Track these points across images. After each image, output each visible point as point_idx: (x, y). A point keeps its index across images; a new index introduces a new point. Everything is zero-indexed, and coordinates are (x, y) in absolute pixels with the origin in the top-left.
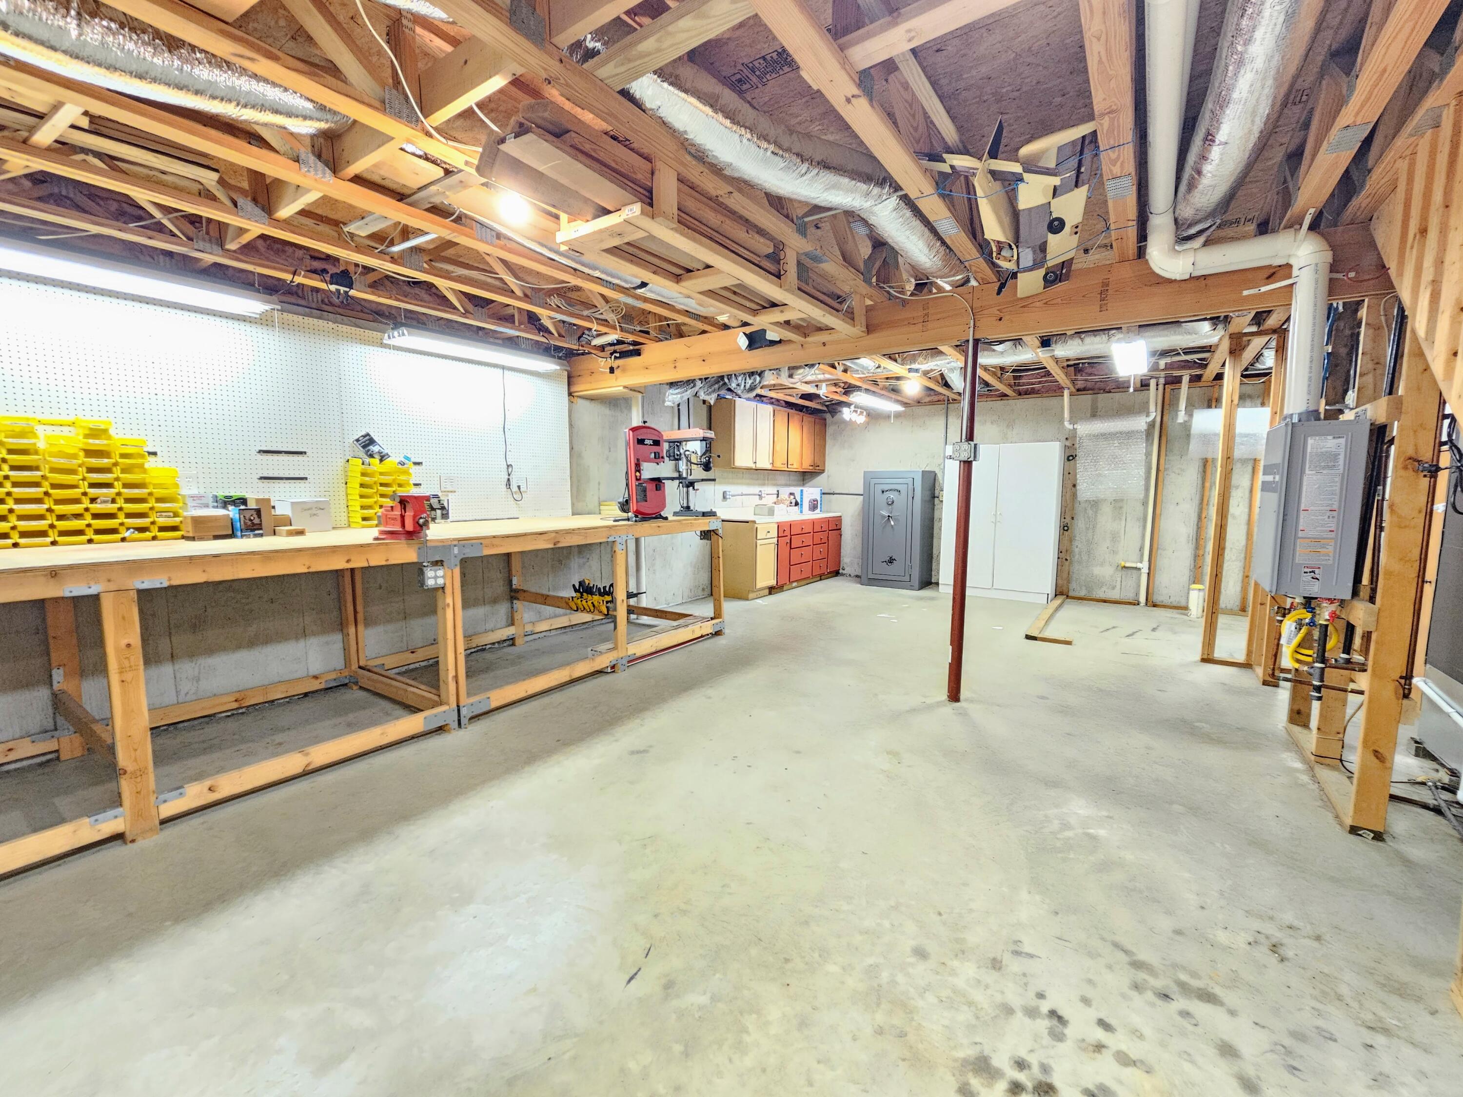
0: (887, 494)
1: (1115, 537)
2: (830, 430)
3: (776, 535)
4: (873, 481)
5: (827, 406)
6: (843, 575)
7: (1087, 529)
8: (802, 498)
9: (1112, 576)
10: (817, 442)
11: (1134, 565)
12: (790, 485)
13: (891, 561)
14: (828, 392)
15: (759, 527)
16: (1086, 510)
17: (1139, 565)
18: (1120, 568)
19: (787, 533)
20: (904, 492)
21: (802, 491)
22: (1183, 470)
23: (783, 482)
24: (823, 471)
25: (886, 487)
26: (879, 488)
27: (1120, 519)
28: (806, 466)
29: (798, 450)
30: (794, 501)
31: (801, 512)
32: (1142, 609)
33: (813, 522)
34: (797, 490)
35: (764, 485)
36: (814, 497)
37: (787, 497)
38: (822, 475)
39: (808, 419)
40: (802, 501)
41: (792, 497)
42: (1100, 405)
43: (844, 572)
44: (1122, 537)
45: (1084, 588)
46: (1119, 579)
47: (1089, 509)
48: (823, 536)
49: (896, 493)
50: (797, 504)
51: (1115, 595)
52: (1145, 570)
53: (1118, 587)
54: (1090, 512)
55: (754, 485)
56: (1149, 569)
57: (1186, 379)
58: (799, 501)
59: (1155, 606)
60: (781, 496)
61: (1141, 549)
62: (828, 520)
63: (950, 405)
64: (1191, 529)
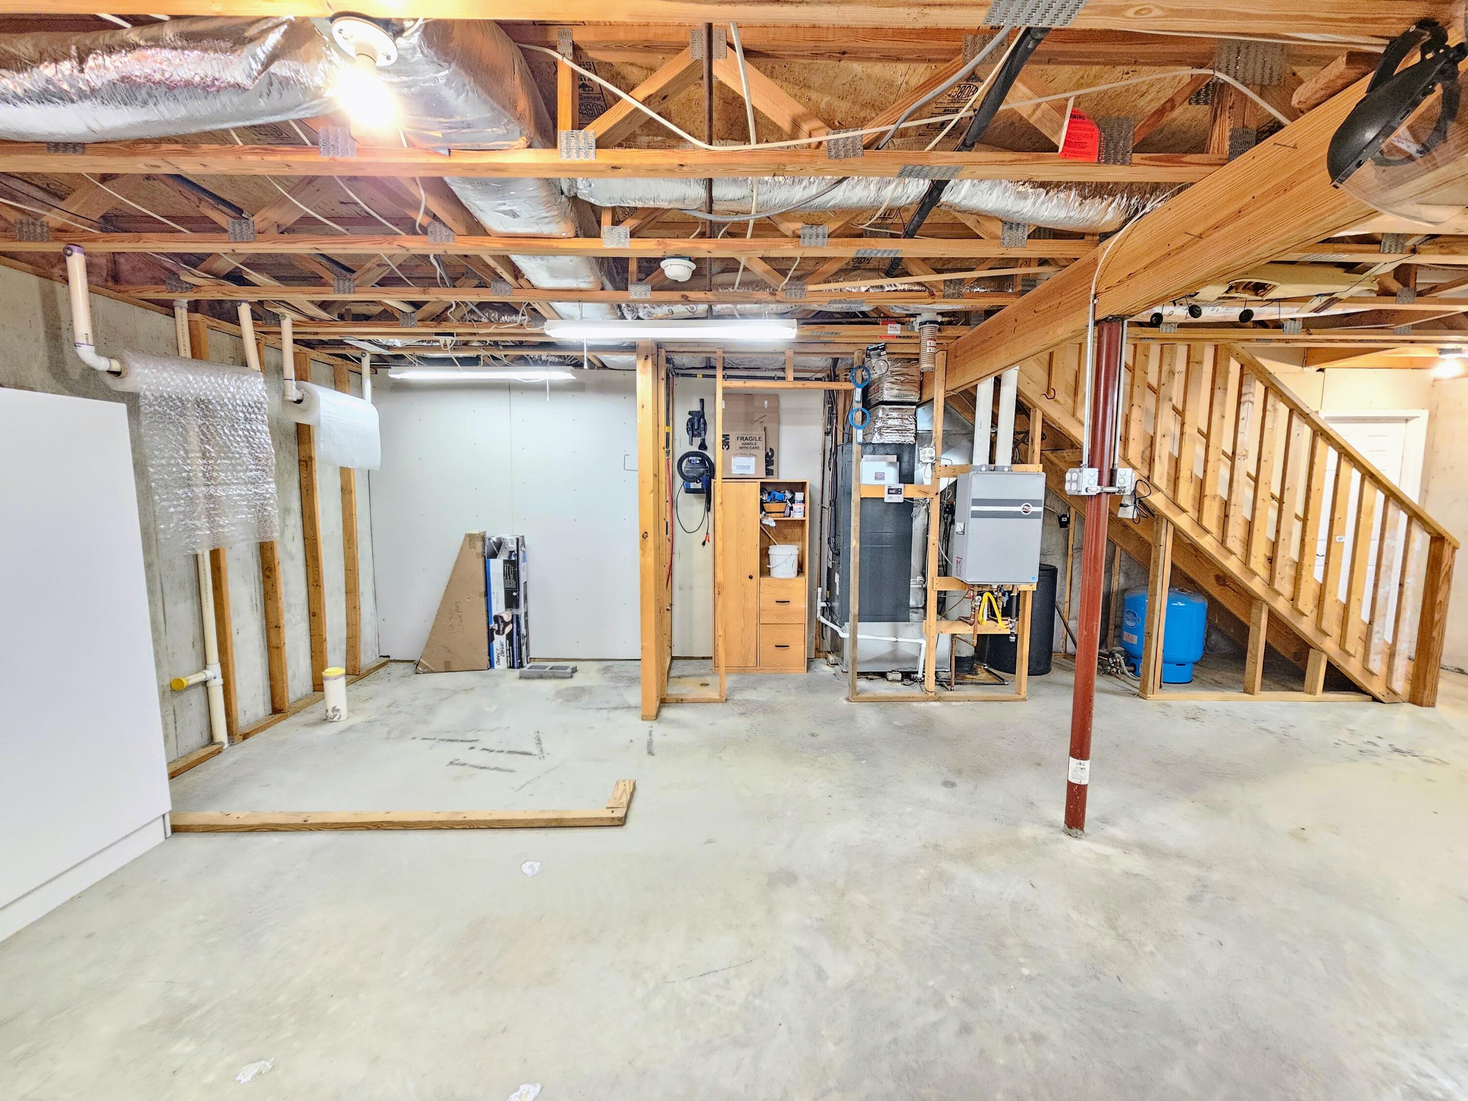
11: (195, 678)
17: (207, 675)
52: (217, 683)
56: (224, 675)
64: (253, 587)
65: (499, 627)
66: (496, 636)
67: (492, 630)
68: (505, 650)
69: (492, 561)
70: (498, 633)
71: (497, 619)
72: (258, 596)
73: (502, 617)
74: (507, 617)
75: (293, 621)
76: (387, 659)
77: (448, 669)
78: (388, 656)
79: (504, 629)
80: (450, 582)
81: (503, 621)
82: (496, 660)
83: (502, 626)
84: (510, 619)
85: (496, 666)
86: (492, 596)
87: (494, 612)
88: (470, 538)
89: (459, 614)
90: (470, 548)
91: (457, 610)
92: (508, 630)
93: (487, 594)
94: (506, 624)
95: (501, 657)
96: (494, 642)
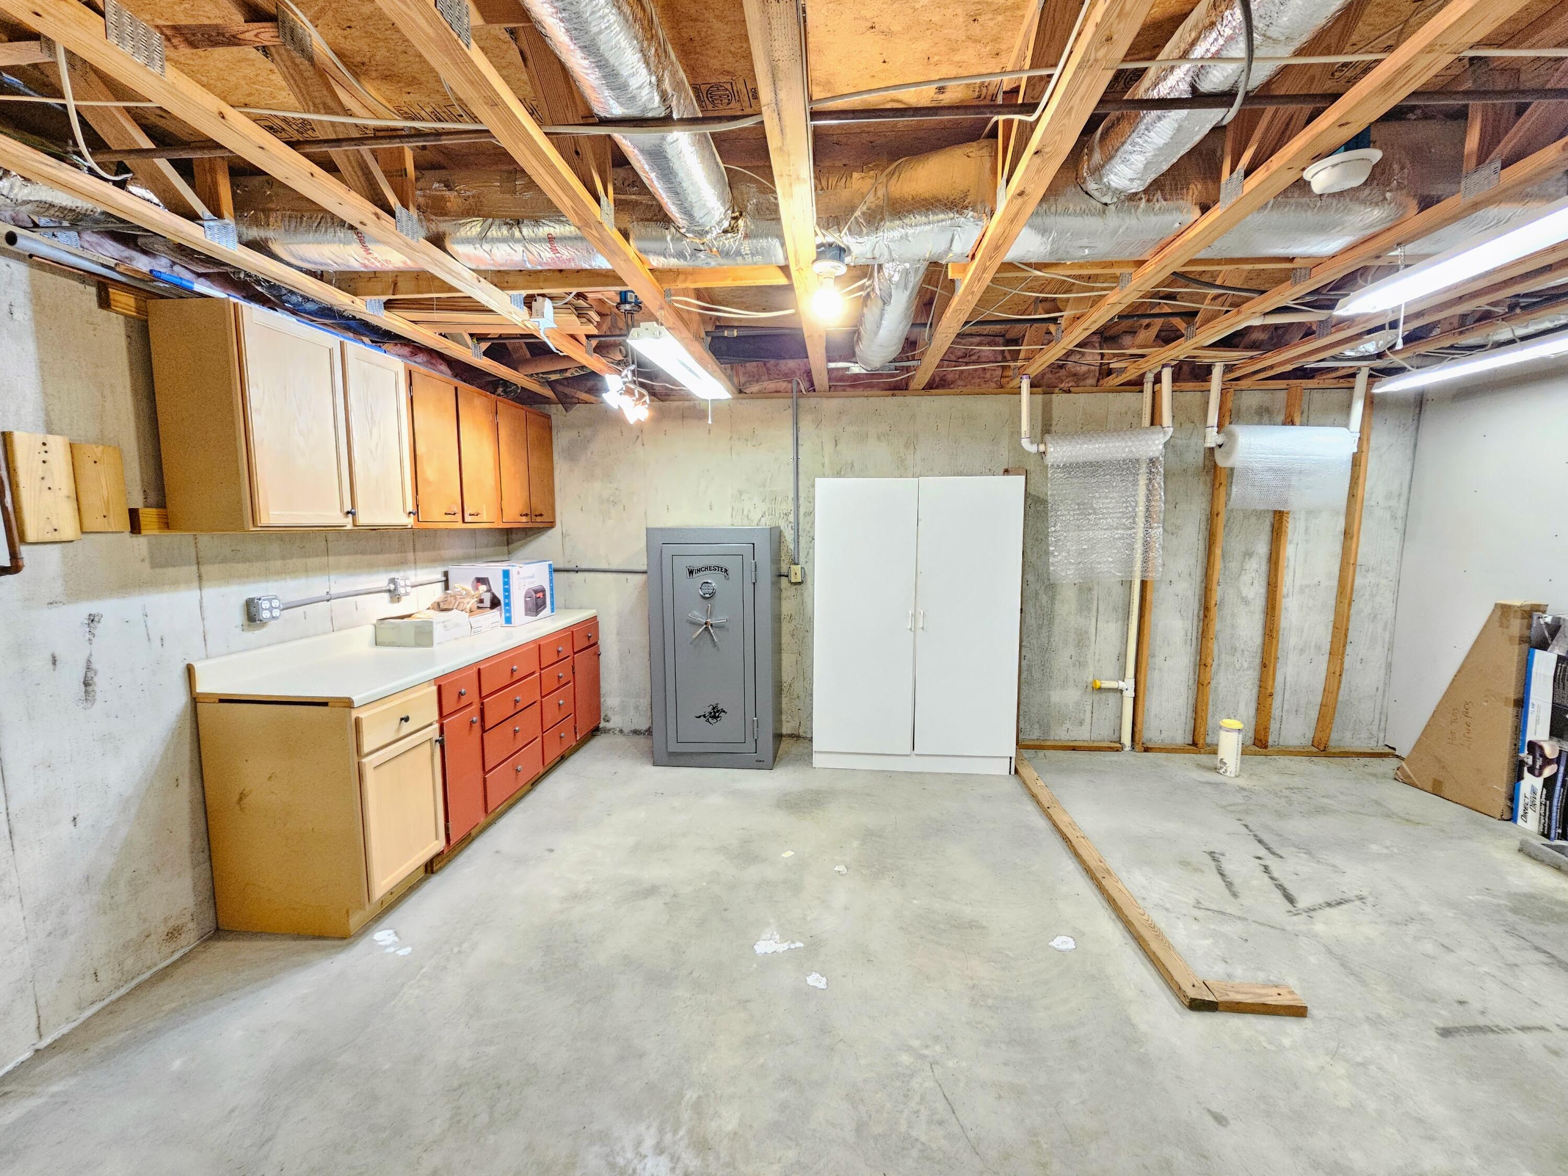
0: (700, 578)
1: (1081, 640)
2: (561, 440)
3: (436, 716)
4: (668, 550)
5: (552, 384)
6: (606, 731)
7: (1040, 627)
8: (507, 590)
9: (1077, 704)
10: (534, 462)
11: (1113, 684)
12: (476, 558)
13: (715, 714)
14: (559, 332)
15: (363, 714)
16: (1037, 594)
17: (1122, 685)
18: (1090, 689)
19: (472, 695)
20: (734, 572)
21: (506, 574)
22: (1178, 527)
23: (460, 552)
24: (551, 525)
25: (697, 563)
26: (682, 565)
27: (1089, 609)
28: (513, 516)
29: (489, 480)
30: (487, 598)
31: (508, 620)
32: (1127, 757)
33: (539, 646)
34: (493, 571)
35: (402, 564)
36: (536, 584)
37: (469, 588)
38: (551, 532)
39: (509, 413)
40: (507, 597)
41: (483, 588)
42: (1056, 413)
43: (609, 725)
44: (1093, 638)
45: (1036, 726)
46: (1088, 708)
47: (1041, 592)
48: (563, 671)
49: (721, 575)
50: (495, 603)
51: (1082, 734)
52: (1130, 694)
53: (1088, 721)
54: (1044, 599)
55: (371, 568)
56: (1136, 690)
57: (1217, 372)
58: (500, 596)
59: (1147, 750)
60: (457, 585)
61: (1122, 656)
62: (571, 632)
63: (802, 401)
64: (1190, 622)
65: (1534, 761)
66: (1527, 774)
67: (1522, 763)
68: (1538, 802)
69: (1538, 653)
70: (1531, 770)
71: (1533, 747)
72: (1195, 633)
73: (1541, 748)
74: (1550, 750)
75: (1238, 666)
76: (1391, 751)
77: (1437, 790)
78: (1394, 749)
79: (1542, 768)
80: (1459, 672)
81: (1543, 755)
82: (1521, 812)
83: (1539, 763)
84: (1556, 755)
85: (1520, 821)
86: (1530, 709)
87: (1530, 737)
88: (1504, 611)
89: (1468, 720)
90: (1501, 626)
91: (1466, 714)
92: (1548, 772)
93: (1521, 703)
94: (1547, 762)
95: (1530, 811)
96: (1522, 782)
